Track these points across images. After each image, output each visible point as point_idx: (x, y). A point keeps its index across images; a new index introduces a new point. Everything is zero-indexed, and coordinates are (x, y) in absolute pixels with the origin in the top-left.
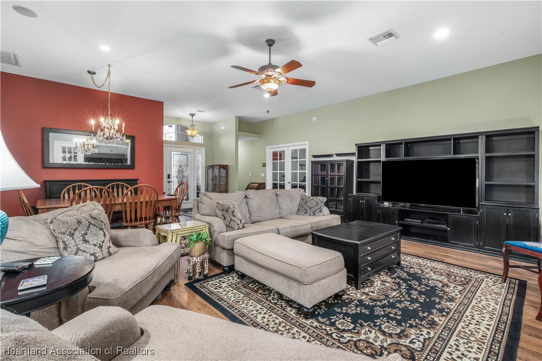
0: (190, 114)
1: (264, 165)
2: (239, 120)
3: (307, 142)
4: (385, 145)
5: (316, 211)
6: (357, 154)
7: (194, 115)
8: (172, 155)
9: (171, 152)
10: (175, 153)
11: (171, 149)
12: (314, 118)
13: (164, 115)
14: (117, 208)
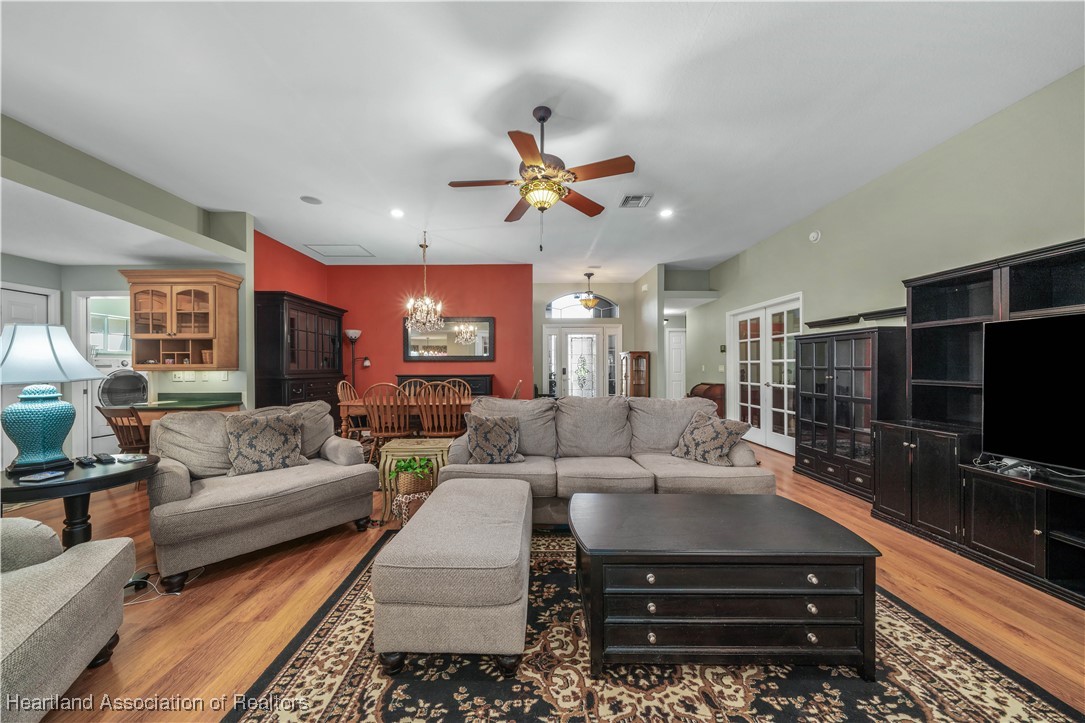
0: (586, 275)
1: (723, 350)
2: (666, 271)
3: (800, 294)
4: (1006, 270)
5: (708, 452)
6: (909, 311)
7: (592, 274)
8: (569, 340)
9: (566, 335)
10: (573, 336)
11: (567, 330)
12: (812, 236)
13: (534, 282)
14: (415, 412)
